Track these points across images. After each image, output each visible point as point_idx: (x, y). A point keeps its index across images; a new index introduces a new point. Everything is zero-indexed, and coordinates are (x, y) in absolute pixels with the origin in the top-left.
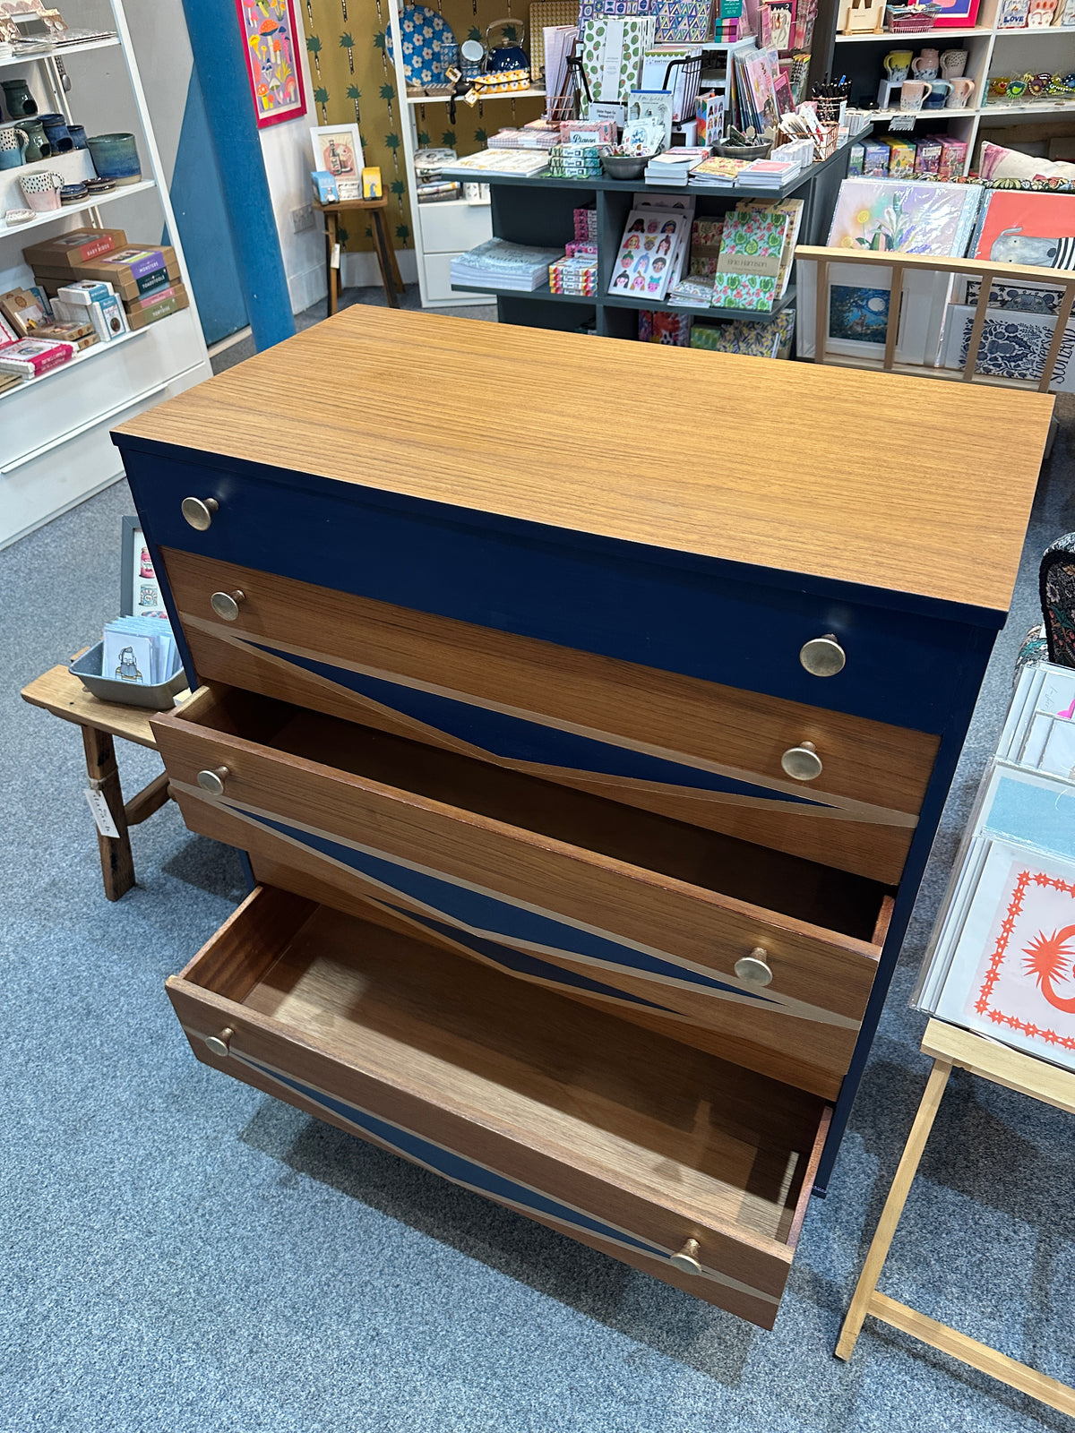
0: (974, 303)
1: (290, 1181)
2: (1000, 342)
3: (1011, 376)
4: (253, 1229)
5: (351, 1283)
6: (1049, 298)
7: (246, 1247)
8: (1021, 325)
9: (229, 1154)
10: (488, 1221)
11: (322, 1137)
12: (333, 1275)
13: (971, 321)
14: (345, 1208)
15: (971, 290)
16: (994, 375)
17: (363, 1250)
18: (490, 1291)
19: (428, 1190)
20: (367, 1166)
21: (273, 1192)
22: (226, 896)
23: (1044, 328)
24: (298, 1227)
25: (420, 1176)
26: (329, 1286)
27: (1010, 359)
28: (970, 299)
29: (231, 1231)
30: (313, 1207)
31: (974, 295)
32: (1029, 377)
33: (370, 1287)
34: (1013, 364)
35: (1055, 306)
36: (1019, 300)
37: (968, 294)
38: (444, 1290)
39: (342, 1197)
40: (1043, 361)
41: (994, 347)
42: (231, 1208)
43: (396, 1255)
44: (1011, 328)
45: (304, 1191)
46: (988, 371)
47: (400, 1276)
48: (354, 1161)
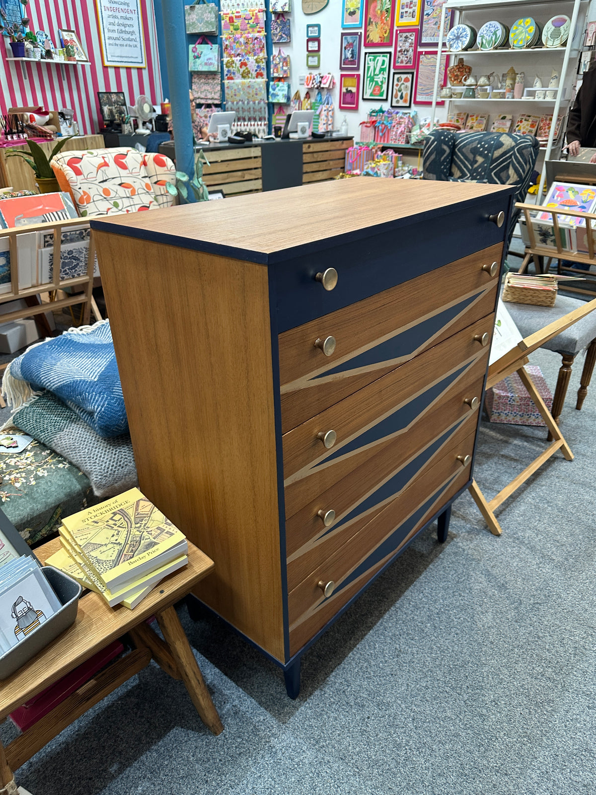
0: (50, 245)
1: (396, 741)
2: (66, 261)
3: (73, 277)
4: (427, 768)
5: (465, 712)
6: (81, 233)
7: (439, 775)
8: (74, 249)
9: (369, 783)
10: (433, 638)
11: (368, 718)
12: (460, 721)
13: (51, 255)
14: (419, 709)
15: (46, 240)
16: (66, 279)
17: (446, 702)
18: (471, 644)
19: (413, 662)
20: (393, 692)
21: (402, 753)
22: (113, 777)
23: (84, 248)
24: (429, 739)
25: (405, 665)
26: (466, 724)
27: (71, 269)
28: (46, 244)
29: (427, 784)
30: (416, 728)
31: (48, 242)
32: (82, 274)
33: (468, 702)
34: (73, 270)
35: (84, 236)
36: (68, 238)
37: (45, 242)
38: (470, 664)
39: (411, 710)
40: (86, 264)
41: (64, 264)
42: (411, 783)
43: (450, 685)
44: (70, 252)
45: (405, 733)
46: (63, 279)
47: (462, 685)
48: (389, 699)
